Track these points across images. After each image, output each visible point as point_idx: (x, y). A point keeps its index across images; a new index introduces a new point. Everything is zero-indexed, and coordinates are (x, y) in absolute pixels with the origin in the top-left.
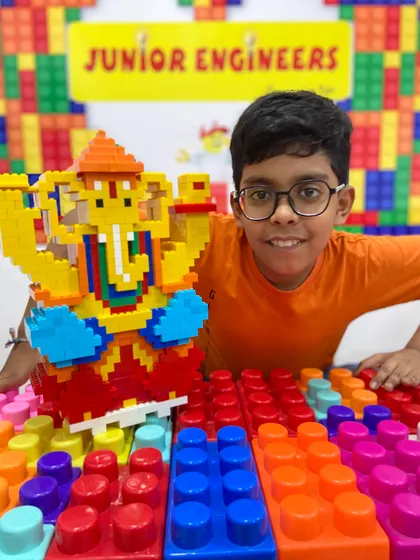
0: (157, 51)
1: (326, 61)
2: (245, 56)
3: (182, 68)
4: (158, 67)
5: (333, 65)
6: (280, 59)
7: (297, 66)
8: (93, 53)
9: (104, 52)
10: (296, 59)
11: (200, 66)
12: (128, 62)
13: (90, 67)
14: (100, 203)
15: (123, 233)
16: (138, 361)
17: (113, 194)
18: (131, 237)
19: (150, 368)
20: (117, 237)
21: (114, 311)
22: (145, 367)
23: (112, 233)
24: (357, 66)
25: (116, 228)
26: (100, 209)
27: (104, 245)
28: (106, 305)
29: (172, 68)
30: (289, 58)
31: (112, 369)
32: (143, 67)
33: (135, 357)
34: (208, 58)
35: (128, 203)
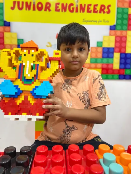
0: (40, 3)
1: (106, 10)
2: (75, 6)
3: (50, 10)
4: (40, 9)
5: (109, 12)
6: (88, 8)
7: (95, 11)
8: (14, 3)
9: (19, 3)
10: (95, 9)
11: (57, 10)
12: (28, 6)
13: (13, 8)
14: (25, 55)
15: (30, 63)
16: (29, 101)
17: (29, 53)
18: (32, 64)
19: (32, 104)
20: (28, 64)
21: (25, 85)
22: (31, 104)
23: (27, 63)
24: (118, 13)
25: (28, 62)
26: (25, 57)
27: (24, 66)
28: (22, 83)
29: (45, 10)
30: (92, 8)
31: (21, 102)
32: (34, 9)
33: (29, 100)
34: (60, 7)
35: (33, 55)
